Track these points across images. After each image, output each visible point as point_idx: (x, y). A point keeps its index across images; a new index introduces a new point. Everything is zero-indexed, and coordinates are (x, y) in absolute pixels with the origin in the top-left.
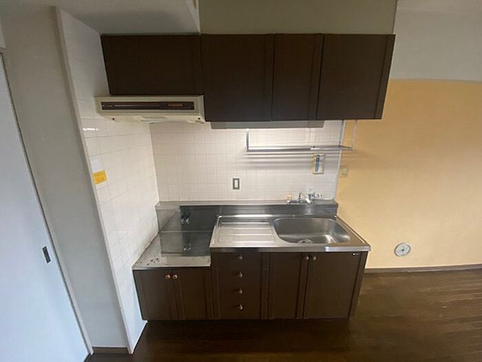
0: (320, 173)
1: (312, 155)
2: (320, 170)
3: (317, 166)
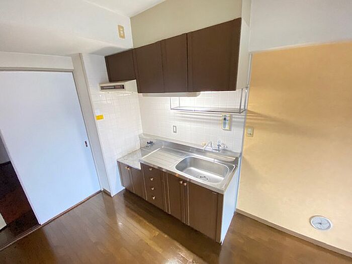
0: (227, 130)
1: (221, 115)
2: (227, 127)
3: (225, 124)
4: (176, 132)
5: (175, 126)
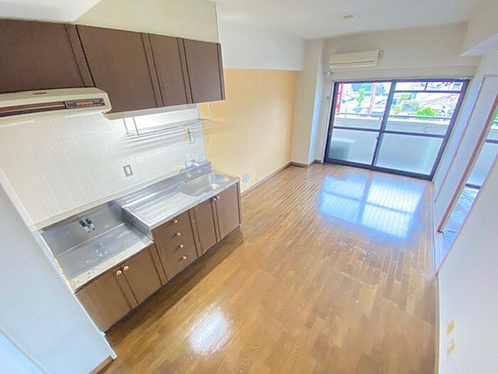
0: (192, 143)
1: (183, 129)
3: (190, 137)
4: (132, 174)
5: (129, 166)
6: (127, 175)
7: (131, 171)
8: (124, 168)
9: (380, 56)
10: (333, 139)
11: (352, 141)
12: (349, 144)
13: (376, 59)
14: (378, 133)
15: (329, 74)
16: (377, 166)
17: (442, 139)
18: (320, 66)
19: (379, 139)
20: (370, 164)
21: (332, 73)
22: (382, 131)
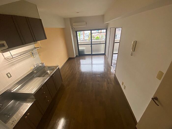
0: (35, 57)
3: (33, 55)
4: (11, 76)
5: (9, 73)
6: (9, 77)
7: (10, 75)
8: (7, 74)
9: (86, 24)
10: (79, 48)
11: (84, 48)
12: (84, 49)
13: (85, 24)
14: (91, 45)
15: (73, 29)
16: (93, 54)
17: (105, 44)
18: (70, 27)
19: (91, 46)
20: (91, 53)
21: (74, 28)
22: (91, 44)
